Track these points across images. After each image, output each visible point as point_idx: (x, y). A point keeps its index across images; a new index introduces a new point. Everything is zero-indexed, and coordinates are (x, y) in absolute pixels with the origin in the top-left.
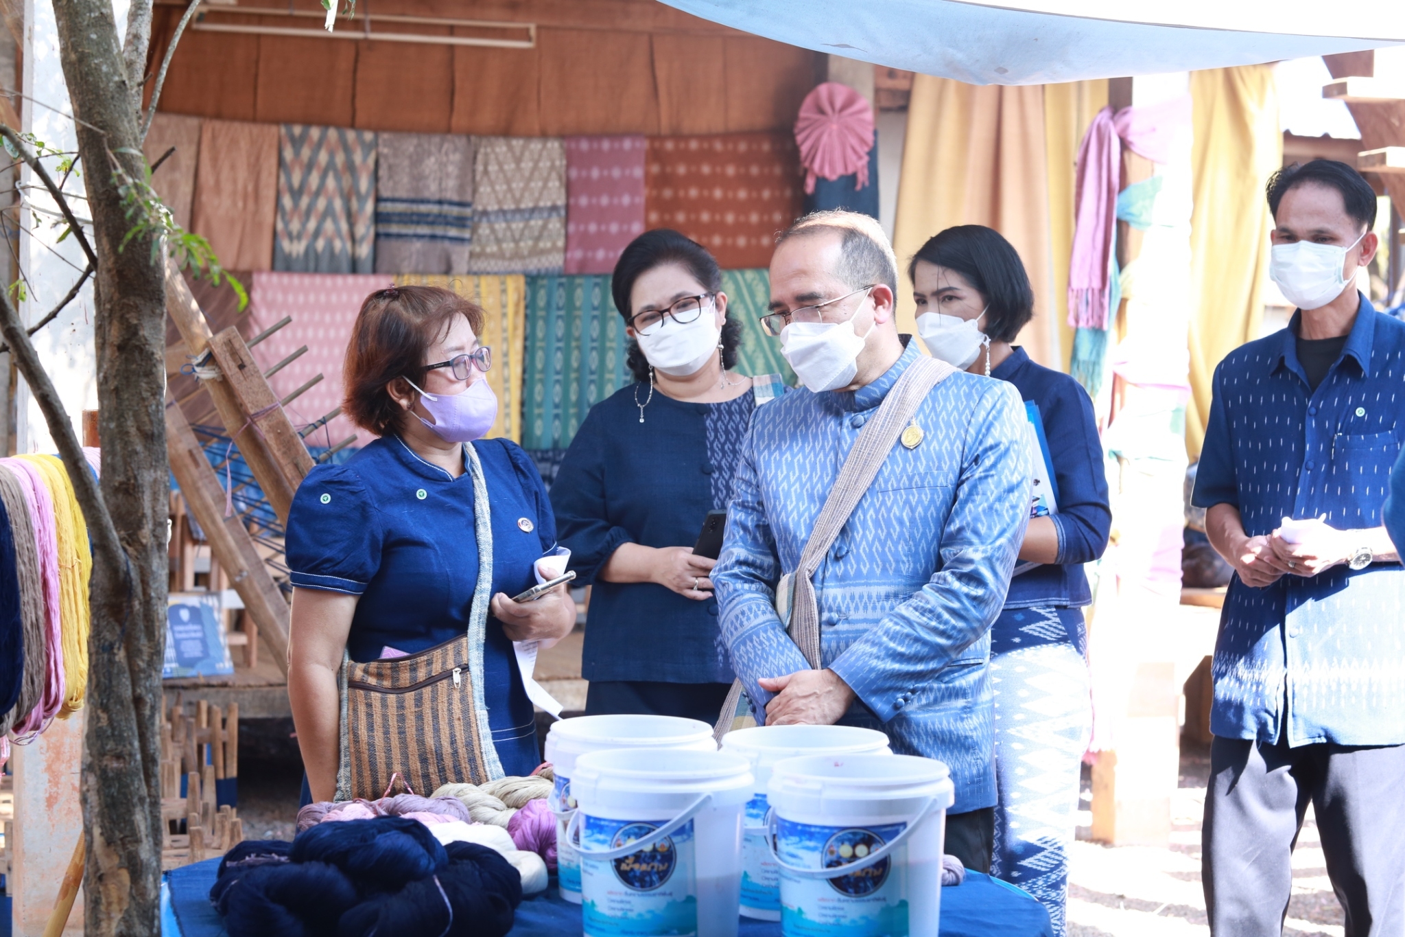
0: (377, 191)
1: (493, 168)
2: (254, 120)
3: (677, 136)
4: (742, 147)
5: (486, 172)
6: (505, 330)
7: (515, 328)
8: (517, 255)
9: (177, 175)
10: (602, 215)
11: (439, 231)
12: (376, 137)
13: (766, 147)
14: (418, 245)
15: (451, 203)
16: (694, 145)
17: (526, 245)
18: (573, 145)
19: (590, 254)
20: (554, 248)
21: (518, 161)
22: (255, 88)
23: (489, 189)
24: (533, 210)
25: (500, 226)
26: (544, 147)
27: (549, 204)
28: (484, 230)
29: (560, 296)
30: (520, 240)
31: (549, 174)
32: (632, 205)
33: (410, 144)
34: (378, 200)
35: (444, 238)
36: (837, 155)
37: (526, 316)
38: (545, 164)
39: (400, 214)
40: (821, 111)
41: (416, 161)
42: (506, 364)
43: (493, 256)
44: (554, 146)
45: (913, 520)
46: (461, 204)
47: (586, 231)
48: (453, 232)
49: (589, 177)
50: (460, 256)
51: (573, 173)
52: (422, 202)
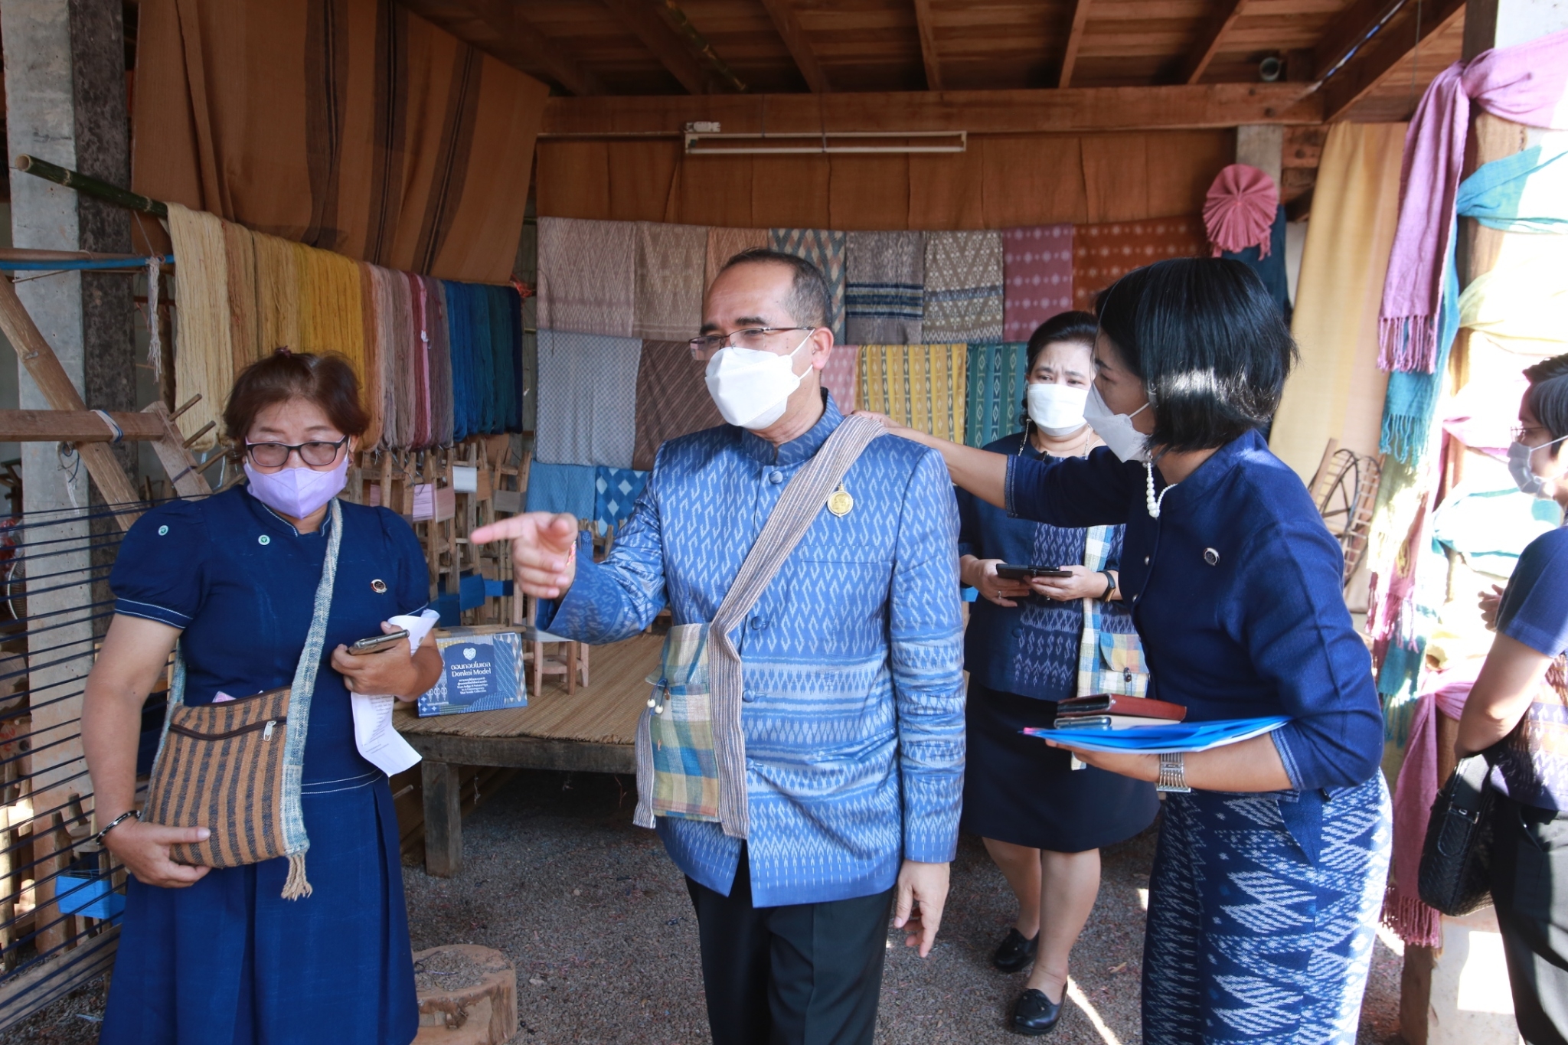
0: (846, 278)
1: (941, 256)
2: (751, 226)
3: (1104, 224)
4: (1161, 230)
5: (935, 259)
6: (950, 389)
7: (959, 387)
8: (963, 328)
9: (690, 272)
10: (1034, 293)
11: (896, 309)
12: (845, 235)
13: (1182, 229)
14: (879, 321)
15: (906, 286)
16: (1116, 230)
17: (970, 319)
18: (1009, 235)
19: (1025, 326)
20: (994, 321)
21: (962, 250)
22: (751, 200)
23: (937, 274)
24: (975, 290)
25: (948, 304)
26: (985, 237)
27: (989, 285)
28: (934, 307)
29: (997, 361)
30: (965, 315)
31: (989, 260)
32: (1061, 283)
33: (872, 240)
34: (847, 285)
35: (899, 314)
36: (1241, 228)
37: (967, 377)
38: (985, 252)
39: (863, 297)
40: (1228, 191)
41: (877, 253)
42: (951, 416)
43: (942, 328)
44: (993, 236)
45: (840, 597)
46: (914, 287)
47: (1021, 306)
48: (907, 310)
49: (1023, 261)
50: (915, 329)
51: (1009, 258)
52: (882, 286)
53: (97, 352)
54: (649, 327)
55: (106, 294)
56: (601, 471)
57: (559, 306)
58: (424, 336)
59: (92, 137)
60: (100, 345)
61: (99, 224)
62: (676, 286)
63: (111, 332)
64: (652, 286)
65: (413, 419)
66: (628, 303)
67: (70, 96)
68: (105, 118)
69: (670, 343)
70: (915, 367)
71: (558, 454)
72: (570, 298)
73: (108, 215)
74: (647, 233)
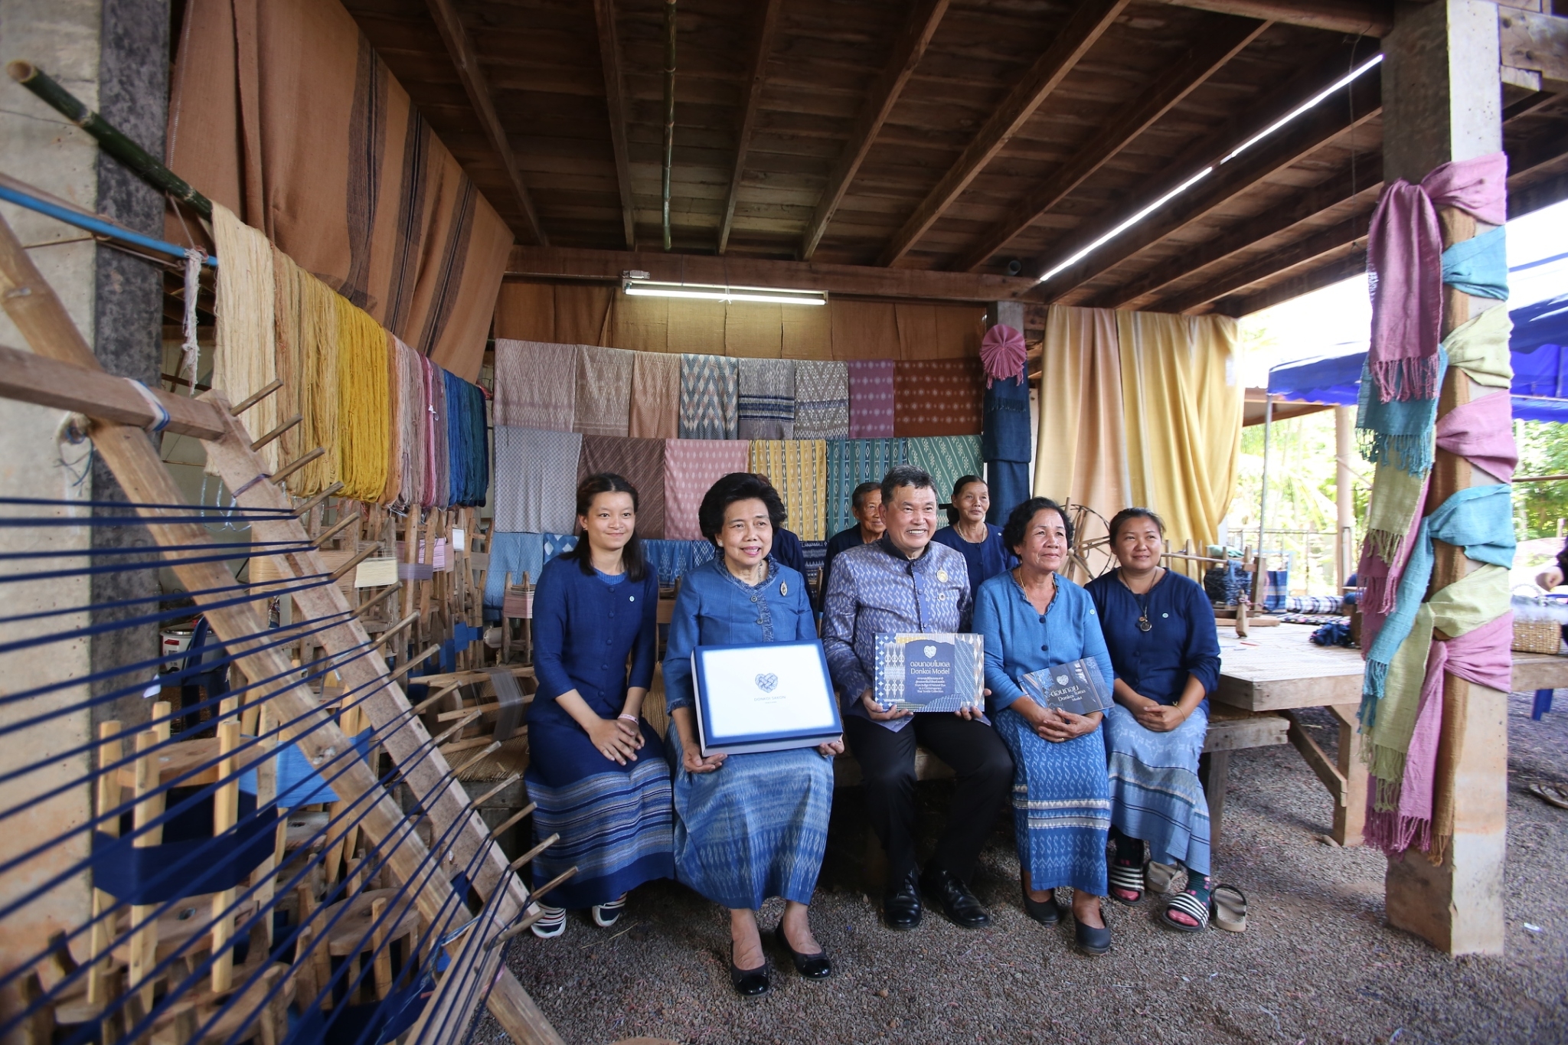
0: (739, 391)
1: (806, 377)
2: (666, 351)
3: (912, 361)
4: (948, 367)
5: (802, 380)
6: (814, 473)
7: (821, 472)
8: (822, 428)
9: (621, 383)
10: (870, 405)
11: (776, 414)
12: (738, 360)
13: (962, 366)
14: (763, 422)
15: (782, 398)
16: (920, 366)
17: (826, 422)
18: (852, 365)
19: (864, 427)
20: (843, 423)
21: (821, 373)
22: (667, 333)
23: (804, 390)
24: (830, 402)
25: (811, 411)
26: (836, 365)
27: (839, 398)
28: (802, 413)
29: (847, 451)
30: (823, 419)
31: (839, 381)
32: (887, 398)
33: (757, 365)
34: (739, 396)
35: (778, 418)
36: (1006, 365)
37: (826, 464)
38: (836, 376)
39: (752, 404)
40: (996, 341)
41: (761, 374)
42: (815, 492)
43: (807, 428)
44: (842, 365)
46: (788, 399)
47: (861, 414)
48: (784, 415)
49: (862, 383)
50: (788, 428)
51: (853, 381)
52: (765, 397)
53: (112, 347)
54: (588, 425)
55: (128, 281)
56: (547, 537)
57: (513, 408)
58: (431, 408)
59: (123, 93)
60: (117, 340)
61: (124, 196)
62: (609, 394)
63: (133, 328)
64: (591, 394)
65: (422, 481)
66: (570, 406)
67: (96, 32)
68: (140, 79)
69: (604, 438)
70: (790, 457)
71: (513, 524)
72: (522, 402)
73: (137, 190)
74: (586, 354)
